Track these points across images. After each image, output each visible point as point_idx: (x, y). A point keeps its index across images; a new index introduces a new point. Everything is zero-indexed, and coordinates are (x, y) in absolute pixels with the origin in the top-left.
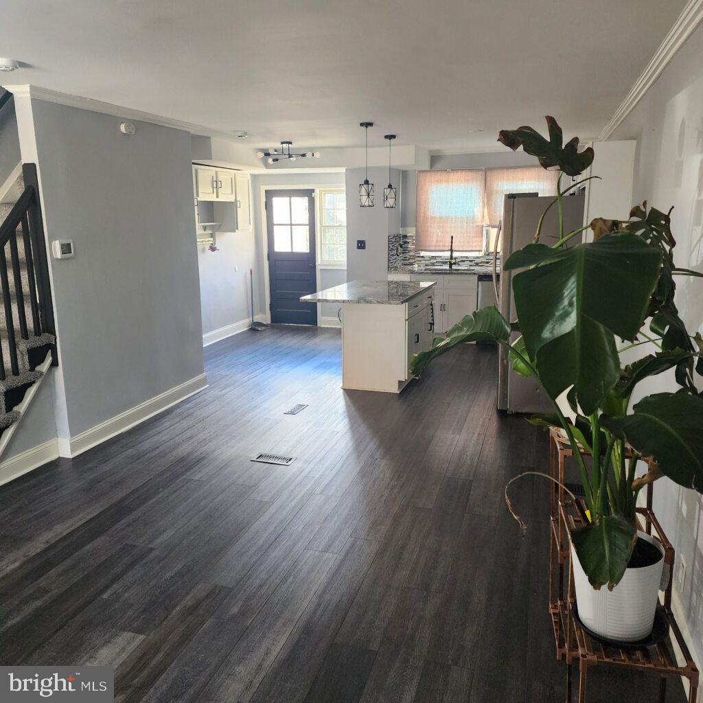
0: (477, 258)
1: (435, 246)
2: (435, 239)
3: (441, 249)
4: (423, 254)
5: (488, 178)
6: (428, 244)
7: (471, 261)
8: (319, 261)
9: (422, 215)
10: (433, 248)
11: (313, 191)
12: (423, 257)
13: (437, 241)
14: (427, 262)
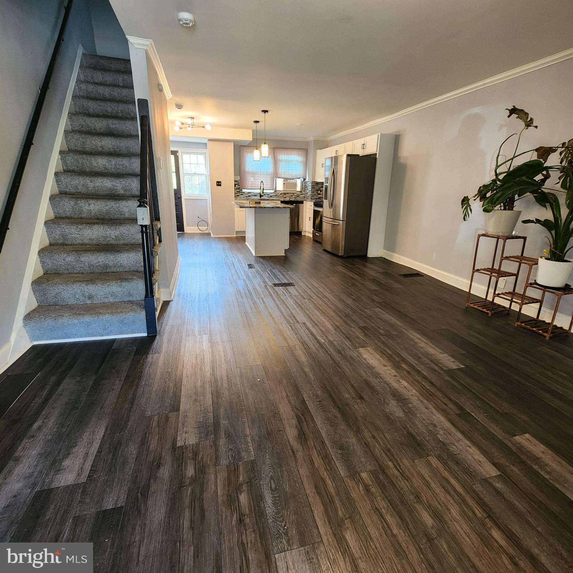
0: (271, 193)
1: (251, 186)
2: (250, 183)
3: (254, 188)
4: (243, 190)
5: (275, 153)
6: (246, 185)
7: (268, 195)
8: (183, 195)
9: (243, 170)
10: (250, 188)
11: (177, 152)
12: (244, 192)
13: (251, 184)
14: (247, 195)
